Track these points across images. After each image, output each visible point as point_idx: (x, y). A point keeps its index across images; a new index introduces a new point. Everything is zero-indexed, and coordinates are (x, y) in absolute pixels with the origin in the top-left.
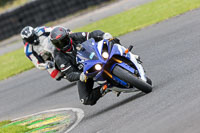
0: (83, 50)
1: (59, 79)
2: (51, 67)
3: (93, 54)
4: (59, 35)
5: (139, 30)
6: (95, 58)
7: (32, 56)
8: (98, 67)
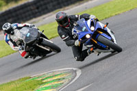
0: (78, 25)
1: (26, 57)
2: (23, 49)
3: (84, 28)
4: (61, 16)
5: (119, 14)
6: (86, 31)
7: (10, 42)
8: (88, 36)
